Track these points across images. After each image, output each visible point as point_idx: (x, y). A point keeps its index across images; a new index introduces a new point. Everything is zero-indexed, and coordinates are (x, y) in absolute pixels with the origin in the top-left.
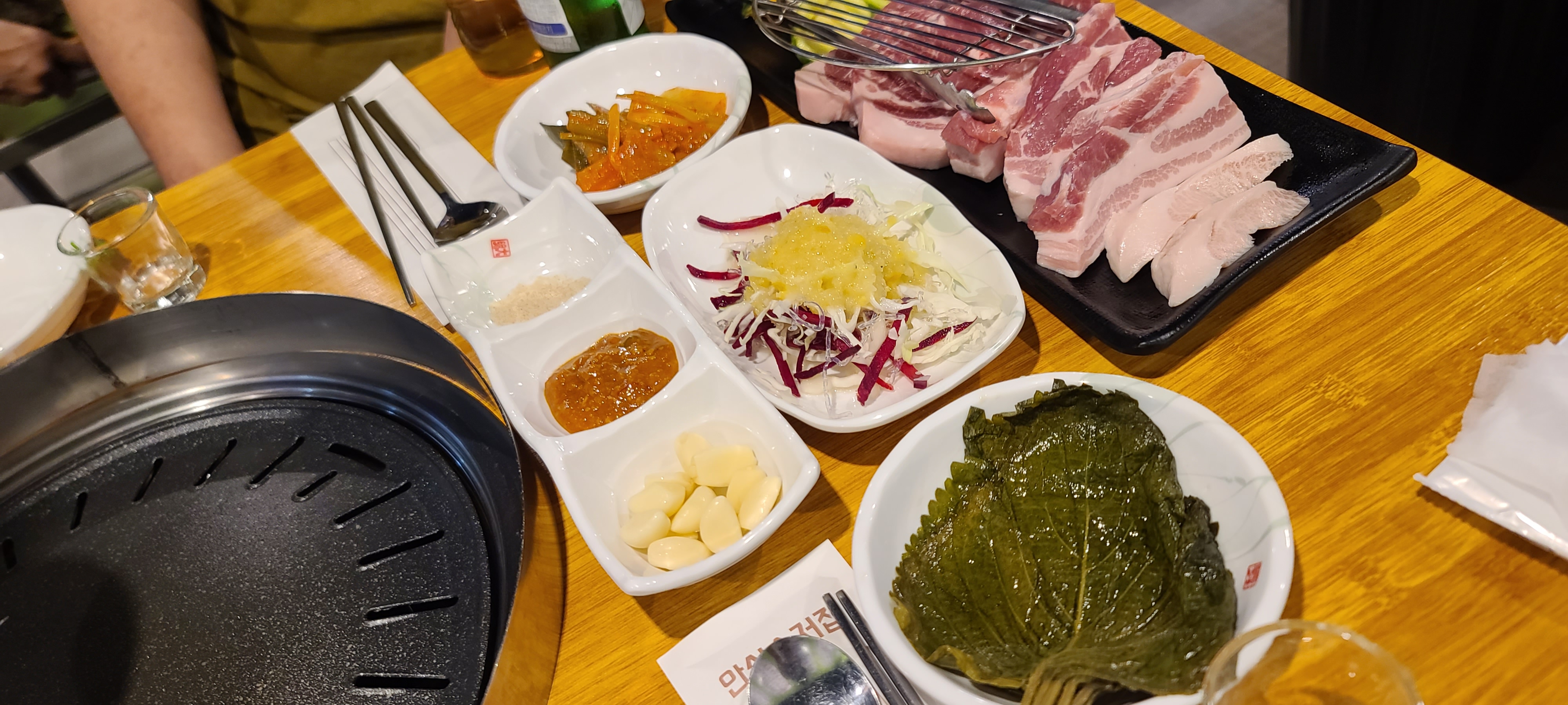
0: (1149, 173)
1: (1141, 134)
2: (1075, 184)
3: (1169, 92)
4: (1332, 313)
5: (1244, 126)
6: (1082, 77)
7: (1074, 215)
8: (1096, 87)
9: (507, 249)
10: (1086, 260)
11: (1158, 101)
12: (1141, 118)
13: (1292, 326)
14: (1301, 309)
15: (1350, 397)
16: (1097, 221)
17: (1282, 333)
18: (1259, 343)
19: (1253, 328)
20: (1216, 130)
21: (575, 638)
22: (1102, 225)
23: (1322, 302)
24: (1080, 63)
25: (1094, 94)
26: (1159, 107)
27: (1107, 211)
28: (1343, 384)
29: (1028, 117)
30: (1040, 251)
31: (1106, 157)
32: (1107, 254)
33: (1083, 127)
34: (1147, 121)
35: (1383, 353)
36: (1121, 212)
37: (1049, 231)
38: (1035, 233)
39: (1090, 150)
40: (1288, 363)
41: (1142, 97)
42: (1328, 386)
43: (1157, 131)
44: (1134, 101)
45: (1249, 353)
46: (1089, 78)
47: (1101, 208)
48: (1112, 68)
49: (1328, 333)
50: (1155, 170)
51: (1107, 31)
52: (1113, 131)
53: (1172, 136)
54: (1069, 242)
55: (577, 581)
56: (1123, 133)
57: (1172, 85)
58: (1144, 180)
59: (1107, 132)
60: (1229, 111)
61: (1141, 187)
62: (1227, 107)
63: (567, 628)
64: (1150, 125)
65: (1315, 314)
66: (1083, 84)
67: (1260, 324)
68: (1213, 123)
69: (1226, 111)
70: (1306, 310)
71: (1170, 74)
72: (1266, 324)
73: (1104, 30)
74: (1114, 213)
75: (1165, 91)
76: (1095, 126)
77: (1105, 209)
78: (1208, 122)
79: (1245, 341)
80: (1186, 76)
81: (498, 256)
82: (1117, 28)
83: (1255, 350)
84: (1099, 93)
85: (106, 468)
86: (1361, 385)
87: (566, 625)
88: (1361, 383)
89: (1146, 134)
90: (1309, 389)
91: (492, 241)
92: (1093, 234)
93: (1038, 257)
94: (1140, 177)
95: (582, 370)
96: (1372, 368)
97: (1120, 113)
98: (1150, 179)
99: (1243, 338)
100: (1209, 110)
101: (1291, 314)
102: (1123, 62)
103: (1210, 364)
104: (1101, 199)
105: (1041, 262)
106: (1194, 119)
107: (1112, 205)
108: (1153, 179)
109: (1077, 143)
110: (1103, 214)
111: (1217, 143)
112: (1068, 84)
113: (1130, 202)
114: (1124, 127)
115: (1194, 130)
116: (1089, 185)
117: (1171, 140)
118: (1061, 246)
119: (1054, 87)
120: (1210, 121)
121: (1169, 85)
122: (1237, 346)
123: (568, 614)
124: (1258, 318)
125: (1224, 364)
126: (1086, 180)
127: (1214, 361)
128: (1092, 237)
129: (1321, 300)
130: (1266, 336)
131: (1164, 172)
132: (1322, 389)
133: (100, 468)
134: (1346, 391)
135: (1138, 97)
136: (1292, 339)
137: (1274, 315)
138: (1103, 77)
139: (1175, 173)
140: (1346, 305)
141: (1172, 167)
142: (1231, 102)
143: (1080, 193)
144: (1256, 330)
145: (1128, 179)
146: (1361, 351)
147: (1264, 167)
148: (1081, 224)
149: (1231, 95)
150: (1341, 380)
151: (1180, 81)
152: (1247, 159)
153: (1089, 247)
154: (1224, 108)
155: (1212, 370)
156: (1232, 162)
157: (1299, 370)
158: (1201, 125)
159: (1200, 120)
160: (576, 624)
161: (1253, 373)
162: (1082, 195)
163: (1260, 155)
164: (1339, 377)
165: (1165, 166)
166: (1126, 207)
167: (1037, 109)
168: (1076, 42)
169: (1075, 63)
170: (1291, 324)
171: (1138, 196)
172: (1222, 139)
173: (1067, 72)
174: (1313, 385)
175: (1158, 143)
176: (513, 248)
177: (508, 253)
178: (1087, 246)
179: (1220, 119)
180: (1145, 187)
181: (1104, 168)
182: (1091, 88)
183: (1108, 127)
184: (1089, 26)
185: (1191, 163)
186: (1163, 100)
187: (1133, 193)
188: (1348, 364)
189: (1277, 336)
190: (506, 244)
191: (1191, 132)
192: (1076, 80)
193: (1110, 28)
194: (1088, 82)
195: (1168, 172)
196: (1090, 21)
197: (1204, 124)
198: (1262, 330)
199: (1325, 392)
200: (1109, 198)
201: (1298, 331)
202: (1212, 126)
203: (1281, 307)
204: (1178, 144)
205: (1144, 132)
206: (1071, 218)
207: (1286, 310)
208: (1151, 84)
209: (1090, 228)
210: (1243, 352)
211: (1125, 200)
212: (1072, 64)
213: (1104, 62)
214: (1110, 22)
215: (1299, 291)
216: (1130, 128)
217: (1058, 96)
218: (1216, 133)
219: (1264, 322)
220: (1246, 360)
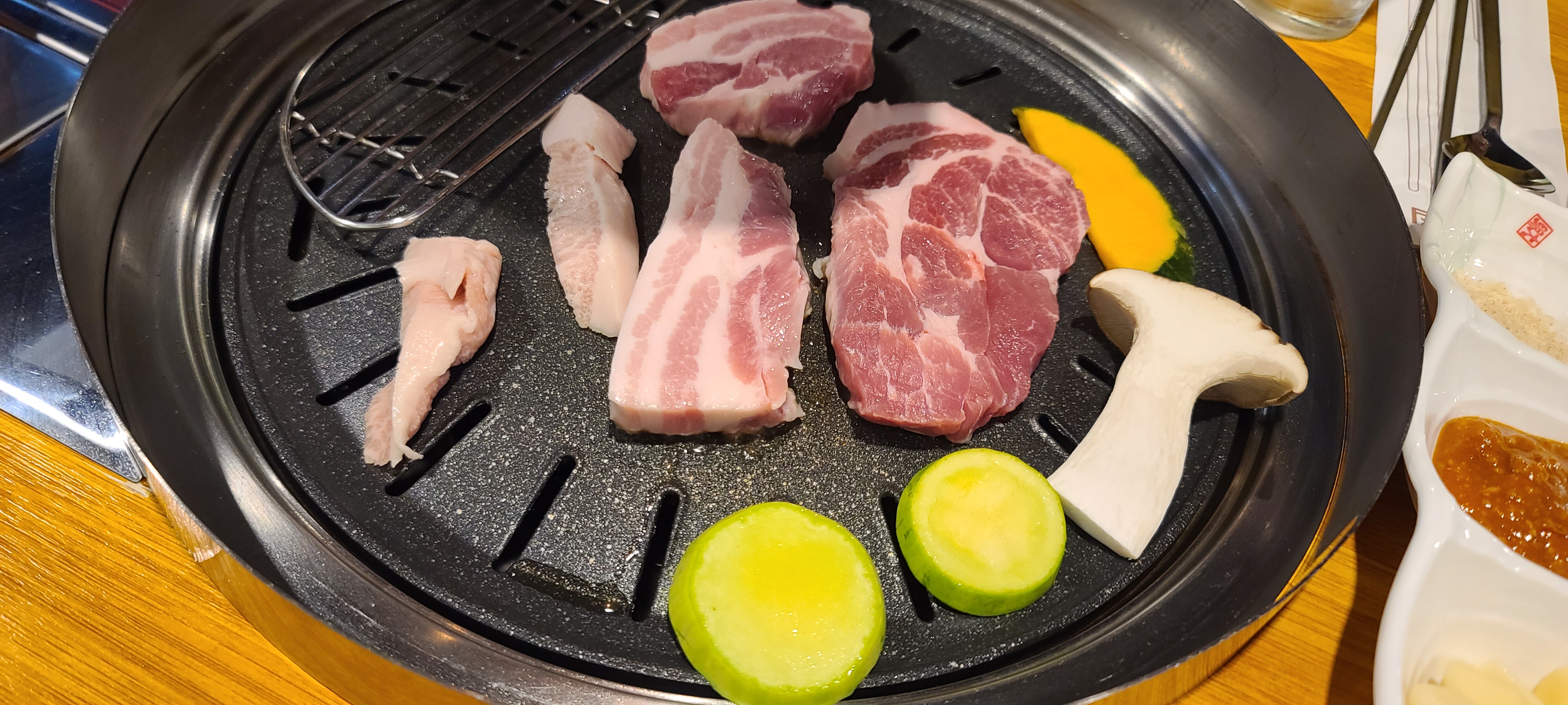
0: (688, 256)
1: (744, 279)
3: (764, 342)
9: (1539, 239)
11: (766, 323)
12: (766, 291)
21: (1218, 699)
26: (757, 319)
31: (758, 222)
34: (750, 294)
43: (725, 297)
50: (684, 265)
53: (705, 308)
55: (1275, 644)
56: (764, 258)
57: (768, 350)
58: (686, 245)
61: (681, 236)
63: (1221, 678)
64: (742, 294)
75: (770, 338)
81: (1523, 235)
85: (956, 30)
87: (1222, 675)
89: (735, 283)
91: (1538, 215)
94: (694, 243)
95: (1522, 457)
98: (680, 252)
108: (677, 255)
114: (771, 264)
117: (701, 303)
121: (773, 348)
123: (1235, 666)
131: (670, 272)
133: (950, 25)
139: (657, 282)
141: (668, 284)
151: (763, 361)
160: (1235, 687)
165: (678, 275)
175: (713, 288)
176: (1549, 244)
177: (1534, 244)
180: (676, 241)
185: (648, 306)
186: (761, 329)
190: (1546, 233)
195: (667, 276)
204: (686, 308)
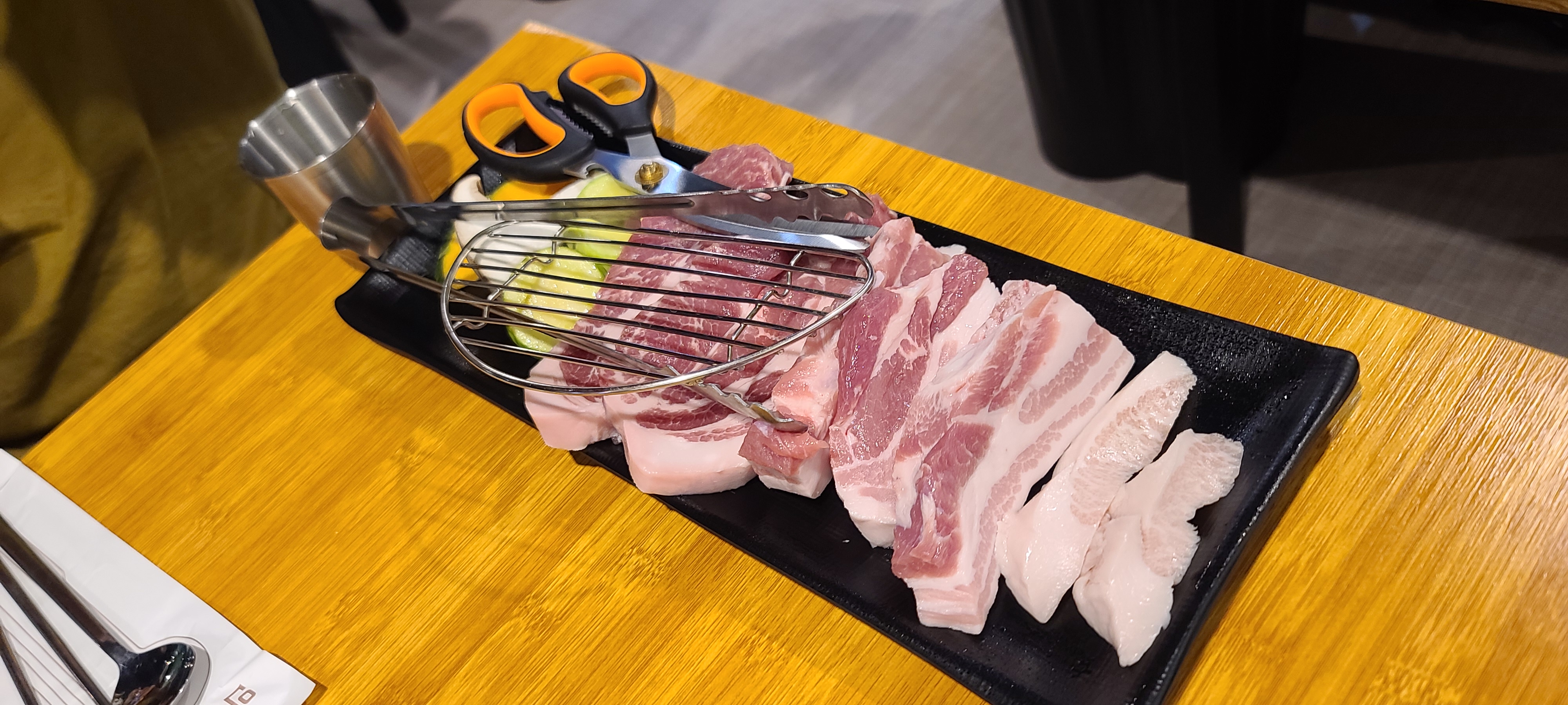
0: (1026, 452)
1: (1004, 408)
2: (942, 507)
3: (1023, 343)
4: (1350, 560)
5: (1124, 351)
6: (901, 334)
7: (952, 548)
8: (921, 341)
10: (985, 605)
11: (1013, 359)
12: (998, 389)
13: (1308, 591)
14: (1308, 562)
15: (1434, 693)
16: (981, 543)
17: (1299, 605)
18: (1276, 629)
19: (1259, 607)
20: (1092, 369)
22: (989, 545)
23: (1330, 544)
24: (891, 319)
25: (921, 351)
26: (1016, 367)
27: (990, 523)
28: (1415, 672)
29: (847, 408)
30: (921, 605)
31: (968, 456)
32: (1007, 581)
33: (926, 419)
34: (1007, 390)
35: (1443, 610)
36: (1006, 516)
37: (924, 577)
38: (906, 580)
39: (947, 456)
40: (1329, 652)
41: (992, 363)
42: (1397, 680)
43: (1022, 397)
44: (985, 372)
45: (1270, 649)
46: (909, 333)
47: (981, 522)
48: (933, 308)
49: (1361, 591)
50: (1033, 445)
51: (910, 254)
52: (969, 420)
53: (1041, 396)
54: (956, 589)
56: (982, 417)
57: (1024, 334)
58: (1023, 463)
59: (962, 423)
60: (1102, 342)
61: (1021, 473)
62: (1098, 338)
64: (1011, 393)
65: (1330, 564)
66: (904, 343)
67: (1264, 599)
68: (1086, 363)
69: (1097, 343)
70: (1315, 561)
71: (1018, 322)
72: (1273, 595)
73: (907, 254)
74: (999, 523)
75: (1018, 344)
76: (943, 417)
77: (987, 521)
78: (1080, 364)
79: (1256, 631)
80: (1038, 316)
82: (920, 246)
83: (1276, 641)
84: (927, 347)
86: (1438, 670)
88: (1438, 666)
89: (1010, 406)
90: (1375, 691)
92: (982, 564)
93: (919, 614)
94: (1016, 462)
96: (1441, 636)
97: (971, 394)
98: (1029, 459)
99: (1252, 626)
100: (1078, 348)
101: (1298, 572)
102: (944, 296)
103: (1225, 678)
104: (978, 511)
105: (926, 620)
106: (1063, 366)
107: (994, 512)
108: (1033, 457)
109: (926, 445)
110: (987, 530)
111: (1098, 383)
112: (886, 349)
113: (1013, 498)
114: (981, 408)
115: (1066, 379)
116: (959, 501)
117: (1041, 402)
118: (946, 596)
119: (869, 360)
120: (1082, 362)
121: (1020, 334)
122: (1250, 640)
124: (1259, 588)
125: (1243, 675)
126: (953, 495)
127: (1229, 671)
128: (982, 569)
129: (1327, 542)
130: (1280, 617)
131: (1044, 443)
132: (1392, 688)
134: (1425, 684)
135: (988, 365)
136: (1317, 613)
137: (1278, 580)
138: (925, 324)
139: (1057, 439)
140: (1363, 542)
141: (1051, 434)
142: (1102, 329)
143: (950, 517)
144: (1264, 609)
145: (1002, 470)
146: (1415, 613)
147: (1168, 406)
148: (964, 558)
149: (1098, 322)
150: (1409, 666)
151: (1033, 325)
152: (1142, 400)
153: (983, 583)
154: (1094, 340)
155: (1232, 688)
156: (1126, 409)
157: (1348, 660)
158: (1073, 370)
159: (1070, 365)
161: (1290, 682)
162: (954, 517)
163: (1158, 390)
164: (1406, 660)
165: (1041, 437)
166: (1010, 507)
167: (856, 394)
168: (877, 285)
169: (887, 320)
170: (1303, 592)
171: (1020, 486)
172: (1103, 376)
173: (880, 336)
174: (1378, 683)
175: (1027, 412)
178: (981, 586)
179: (1093, 355)
180: (1026, 470)
181: (970, 471)
182: (916, 344)
183: (961, 416)
184: (888, 258)
185: (1074, 420)
186: (1019, 355)
187: (1014, 485)
188: (1408, 638)
189: (1295, 611)
191: (1063, 383)
192: (894, 340)
193: (912, 250)
194: (909, 338)
195: (1048, 441)
196: (886, 249)
197: (1076, 368)
198: (1271, 606)
199: (1398, 691)
200: (987, 505)
201: (1319, 597)
202: (1086, 367)
203: (1281, 563)
204: (1052, 403)
205: (1006, 403)
206: (949, 555)
207: (1289, 568)
208: (999, 342)
209: (976, 558)
210: (1260, 649)
211: (1007, 498)
212: (883, 323)
213: (921, 303)
214: (910, 243)
215: (1293, 534)
216: (988, 407)
217: (877, 368)
218: (1093, 373)
219: (1269, 592)
220: (1270, 661)
